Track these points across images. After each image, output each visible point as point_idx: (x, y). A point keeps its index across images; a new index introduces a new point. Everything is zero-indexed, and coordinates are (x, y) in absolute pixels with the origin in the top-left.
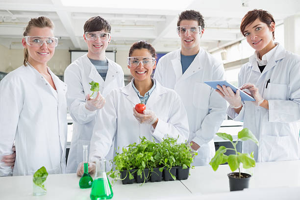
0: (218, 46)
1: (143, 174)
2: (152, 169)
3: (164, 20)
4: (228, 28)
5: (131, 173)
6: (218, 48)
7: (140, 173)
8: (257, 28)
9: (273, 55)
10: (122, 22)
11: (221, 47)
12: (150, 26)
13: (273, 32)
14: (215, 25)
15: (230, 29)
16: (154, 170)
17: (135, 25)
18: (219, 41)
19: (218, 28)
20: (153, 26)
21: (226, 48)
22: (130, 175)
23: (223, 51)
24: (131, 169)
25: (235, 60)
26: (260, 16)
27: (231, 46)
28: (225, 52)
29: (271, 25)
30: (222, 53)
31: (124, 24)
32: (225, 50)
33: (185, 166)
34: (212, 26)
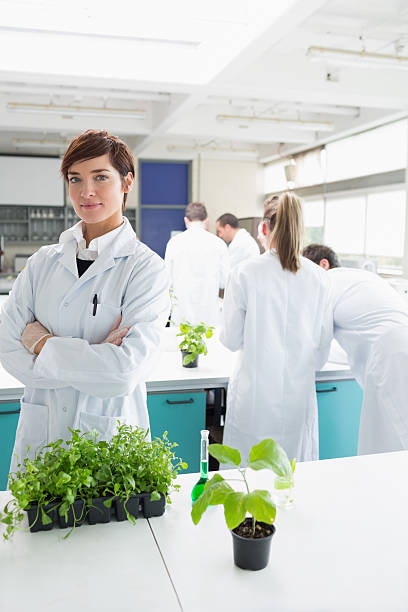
0: (279, 152)
1: (70, 513)
2: (90, 501)
3: (166, 98)
4: (299, 120)
5: (45, 511)
6: (277, 156)
7: (64, 511)
8: (100, 176)
9: (112, 243)
10: (77, 101)
11: (284, 154)
12: (136, 110)
13: (125, 195)
14: (273, 113)
15: (303, 122)
16: (93, 504)
17: (105, 108)
18: (282, 144)
19: (278, 120)
20: (143, 111)
21: (295, 156)
22: (44, 516)
23: (287, 163)
24: (47, 503)
25: (311, 184)
26: (113, 151)
27: (304, 153)
28: (294, 166)
29: (126, 178)
30: (286, 168)
31: (79, 105)
32: (293, 162)
33: (156, 495)
34: (264, 116)
